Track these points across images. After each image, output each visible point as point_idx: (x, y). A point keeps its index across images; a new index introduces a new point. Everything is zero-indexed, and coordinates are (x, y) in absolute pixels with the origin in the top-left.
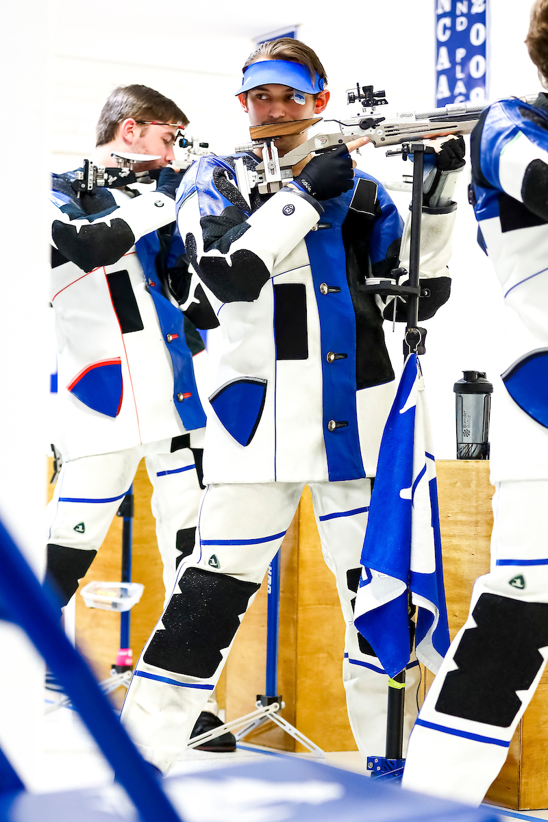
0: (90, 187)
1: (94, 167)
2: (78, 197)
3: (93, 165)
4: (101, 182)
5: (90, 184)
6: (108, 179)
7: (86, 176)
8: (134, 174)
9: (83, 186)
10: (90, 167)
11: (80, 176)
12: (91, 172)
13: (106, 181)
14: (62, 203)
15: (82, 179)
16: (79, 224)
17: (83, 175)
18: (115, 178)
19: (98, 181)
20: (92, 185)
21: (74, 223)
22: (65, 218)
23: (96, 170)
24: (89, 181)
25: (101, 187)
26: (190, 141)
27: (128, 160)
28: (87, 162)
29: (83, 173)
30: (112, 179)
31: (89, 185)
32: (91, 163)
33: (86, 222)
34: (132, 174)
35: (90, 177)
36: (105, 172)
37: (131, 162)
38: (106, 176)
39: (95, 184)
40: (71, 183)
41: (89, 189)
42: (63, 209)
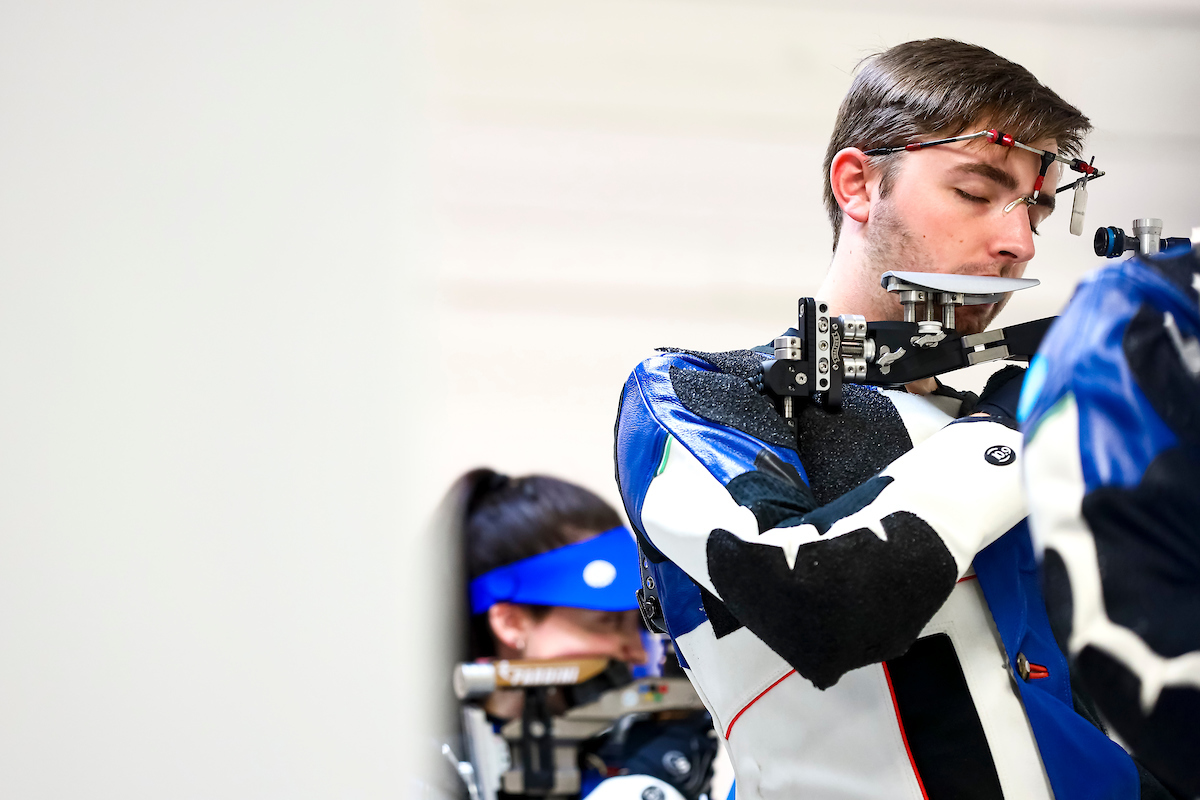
0: (823, 382)
1: (833, 320)
2: (788, 413)
3: (828, 314)
4: (855, 366)
5: (823, 374)
6: (878, 355)
7: (808, 347)
8: (959, 340)
9: (801, 379)
10: (818, 322)
11: (791, 351)
12: (822, 337)
13: (872, 365)
14: (734, 468)
15: (798, 357)
16: (791, 539)
17: (798, 344)
18: (901, 352)
19: (848, 363)
20: (827, 377)
21: (775, 537)
22: (743, 525)
23: (837, 327)
24: (819, 365)
25: (855, 380)
26: (1129, 233)
27: (937, 295)
28: (808, 307)
29: (798, 340)
30: (888, 357)
31: (819, 377)
32: (824, 308)
33: (807, 533)
34: (953, 338)
35: (822, 353)
36: (868, 338)
37: (947, 300)
38: (870, 348)
39: (838, 374)
40: (762, 370)
41: (819, 388)
42: (738, 490)
